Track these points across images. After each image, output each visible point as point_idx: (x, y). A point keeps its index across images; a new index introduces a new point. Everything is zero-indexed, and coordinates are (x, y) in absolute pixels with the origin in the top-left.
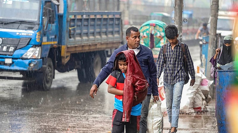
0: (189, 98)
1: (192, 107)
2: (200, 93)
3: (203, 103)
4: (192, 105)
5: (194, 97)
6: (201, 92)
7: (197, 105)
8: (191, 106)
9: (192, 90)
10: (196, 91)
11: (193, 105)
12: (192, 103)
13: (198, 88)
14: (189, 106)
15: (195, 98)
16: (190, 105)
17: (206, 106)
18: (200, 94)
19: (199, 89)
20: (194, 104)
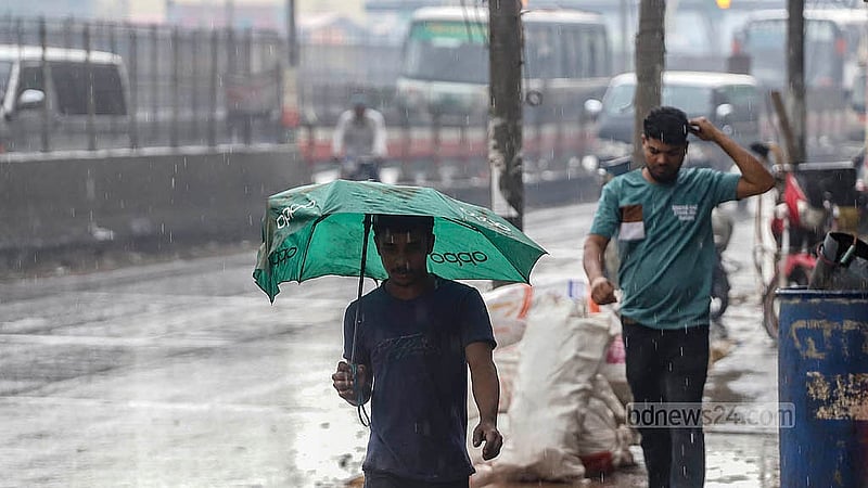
0: (563, 416)
1: (575, 455)
2: (604, 393)
3: (620, 435)
4: (576, 447)
5: (583, 411)
6: (611, 390)
7: (595, 445)
8: (570, 450)
9: (574, 382)
10: (589, 386)
11: (579, 445)
12: (574, 438)
13: (597, 372)
14: (563, 448)
15: (583, 417)
16: (566, 442)
17: (630, 445)
18: (603, 399)
19: (599, 376)
20: (582, 439)
